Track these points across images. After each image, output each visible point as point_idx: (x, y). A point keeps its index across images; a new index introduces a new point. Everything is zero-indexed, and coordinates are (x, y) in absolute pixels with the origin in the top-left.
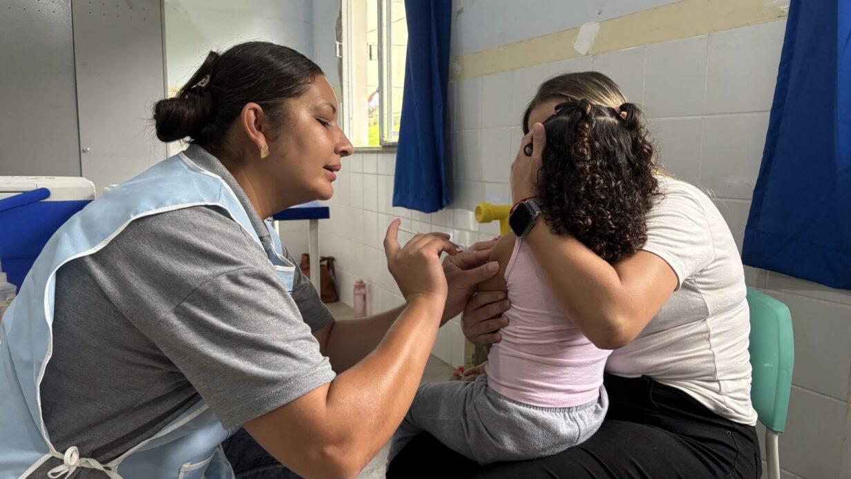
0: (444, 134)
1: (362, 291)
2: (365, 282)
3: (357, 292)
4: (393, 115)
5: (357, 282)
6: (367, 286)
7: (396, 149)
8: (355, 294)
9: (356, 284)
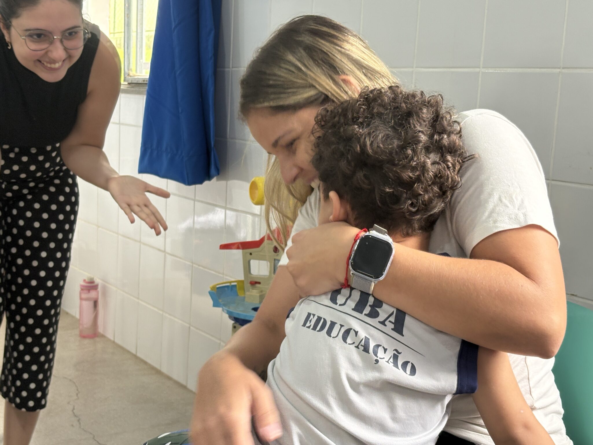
0: (215, 73)
1: (93, 294)
2: (97, 281)
3: (84, 296)
4: (145, 34)
5: (84, 281)
6: (100, 288)
7: (146, 88)
8: (81, 299)
9: (83, 283)
